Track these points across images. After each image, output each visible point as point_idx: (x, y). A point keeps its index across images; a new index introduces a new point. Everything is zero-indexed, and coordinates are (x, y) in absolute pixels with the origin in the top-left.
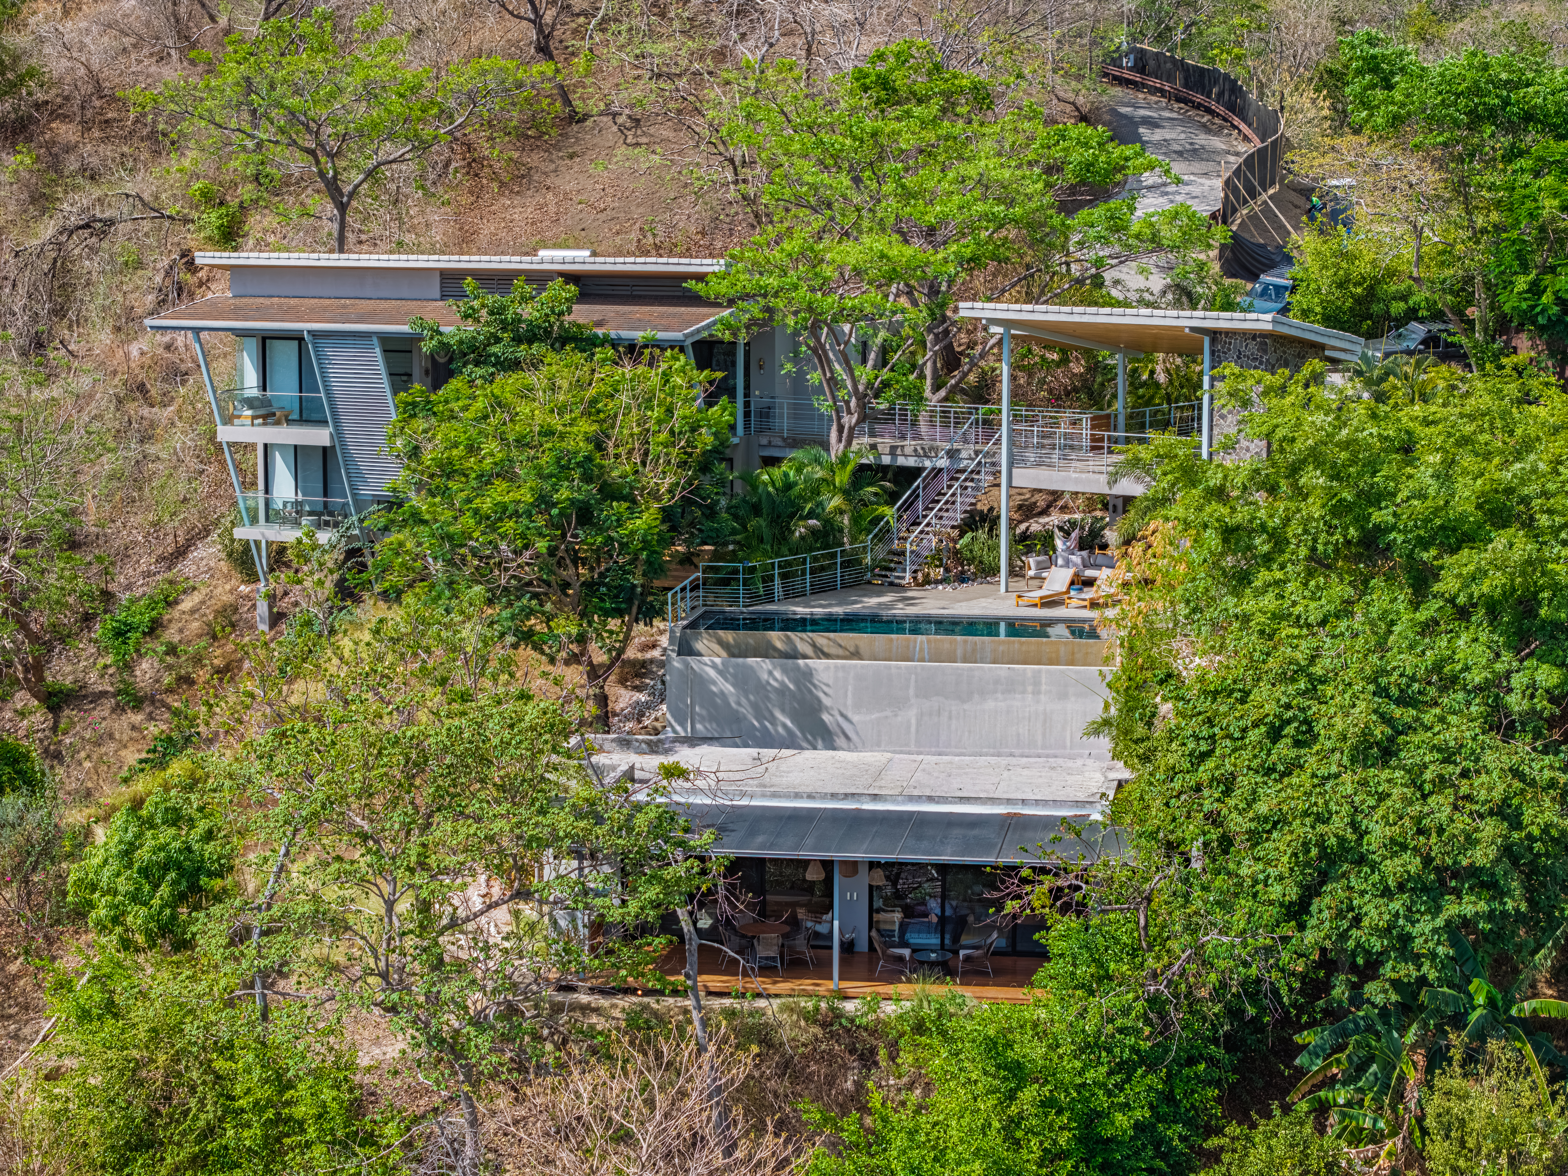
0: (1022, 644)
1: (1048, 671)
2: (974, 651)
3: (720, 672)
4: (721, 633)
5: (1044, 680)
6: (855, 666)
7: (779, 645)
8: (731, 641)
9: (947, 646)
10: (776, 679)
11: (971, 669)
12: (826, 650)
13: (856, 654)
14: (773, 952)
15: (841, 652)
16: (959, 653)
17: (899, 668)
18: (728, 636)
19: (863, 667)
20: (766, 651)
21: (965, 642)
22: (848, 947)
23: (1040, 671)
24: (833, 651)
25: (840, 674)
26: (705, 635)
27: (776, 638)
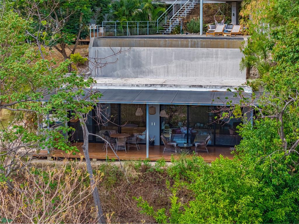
0: (211, 41)
1: (221, 50)
2: (195, 44)
9: (185, 42)
11: (194, 49)
14: (123, 144)
16: (190, 44)
17: (169, 49)
19: (156, 49)
21: (192, 41)
22: (152, 144)
23: (218, 50)
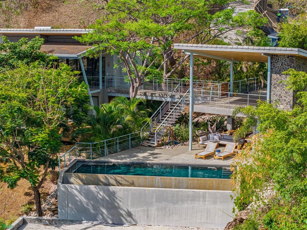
0: (198, 180)
1: (209, 193)
2: (179, 183)
3: (79, 192)
4: (80, 174)
5: (207, 196)
6: (132, 189)
7: (102, 180)
8: (84, 178)
9: (168, 181)
10: (100, 195)
11: (178, 191)
12: (120, 182)
13: (132, 184)
15: (126, 183)
16: (173, 184)
17: (149, 190)
18: (83, 176)
19: (135, 190)
20: (97, 183)
21: (176, 179)
23: (205, 193)
24: (123, 182)
25: (126, 193)
26: (73, 175)
27: (101, 177)
